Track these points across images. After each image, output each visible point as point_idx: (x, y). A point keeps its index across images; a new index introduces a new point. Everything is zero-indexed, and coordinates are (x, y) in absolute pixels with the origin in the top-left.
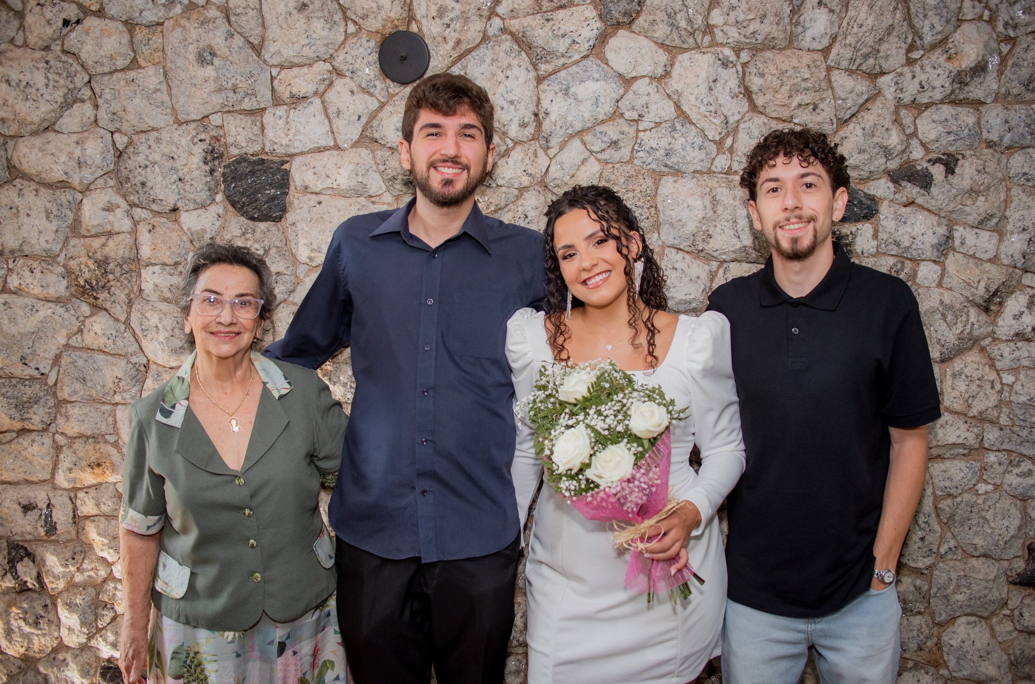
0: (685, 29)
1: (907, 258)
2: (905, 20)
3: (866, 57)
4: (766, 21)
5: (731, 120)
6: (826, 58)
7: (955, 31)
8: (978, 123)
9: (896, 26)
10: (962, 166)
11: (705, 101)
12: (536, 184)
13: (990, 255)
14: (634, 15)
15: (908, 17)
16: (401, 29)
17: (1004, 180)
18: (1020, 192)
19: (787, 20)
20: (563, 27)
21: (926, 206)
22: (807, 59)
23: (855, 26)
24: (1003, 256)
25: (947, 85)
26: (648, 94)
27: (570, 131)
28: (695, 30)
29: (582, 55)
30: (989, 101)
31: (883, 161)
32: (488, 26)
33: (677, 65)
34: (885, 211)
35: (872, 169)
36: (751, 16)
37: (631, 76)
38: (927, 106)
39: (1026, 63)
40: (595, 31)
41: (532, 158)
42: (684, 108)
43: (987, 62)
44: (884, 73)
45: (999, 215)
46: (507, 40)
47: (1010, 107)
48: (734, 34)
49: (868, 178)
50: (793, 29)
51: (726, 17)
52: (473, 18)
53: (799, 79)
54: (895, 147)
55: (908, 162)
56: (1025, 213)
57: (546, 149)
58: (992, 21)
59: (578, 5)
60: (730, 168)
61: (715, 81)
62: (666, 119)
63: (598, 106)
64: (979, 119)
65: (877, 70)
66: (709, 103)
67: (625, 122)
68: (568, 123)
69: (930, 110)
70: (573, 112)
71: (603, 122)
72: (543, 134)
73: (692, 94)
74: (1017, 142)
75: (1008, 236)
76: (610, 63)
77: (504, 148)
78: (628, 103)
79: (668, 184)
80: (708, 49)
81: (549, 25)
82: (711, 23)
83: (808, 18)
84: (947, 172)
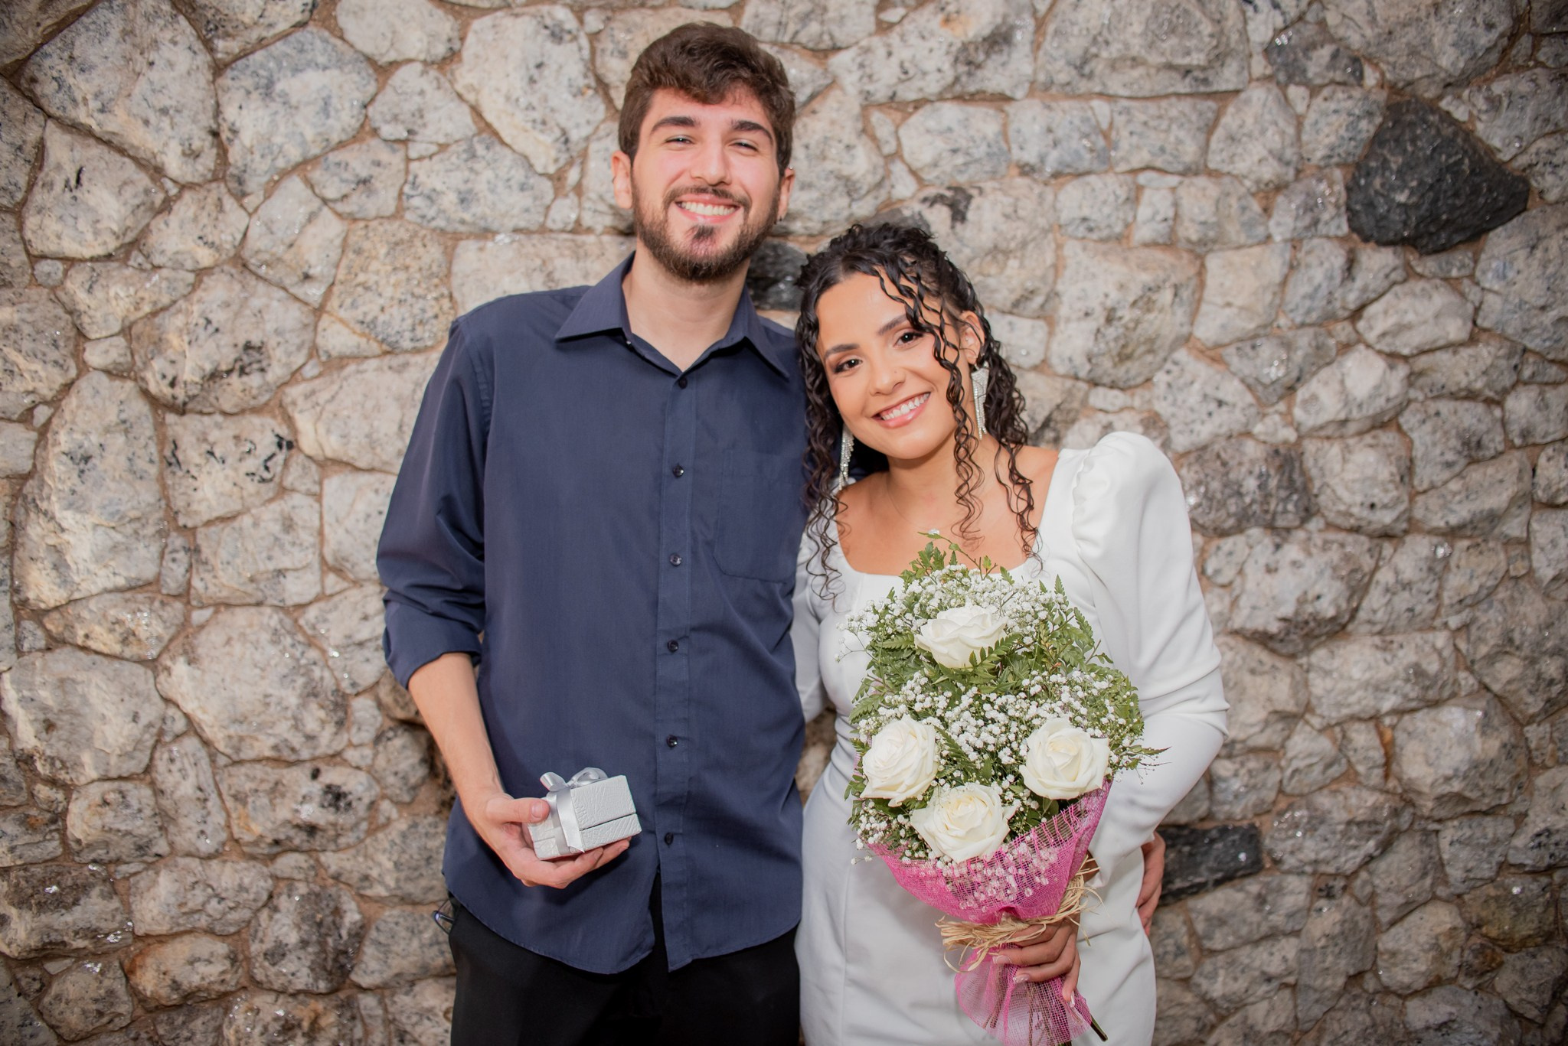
3: (805, 18)
5: (575, 135)
8: (1004, 133)
10: (979, 208)
11: (523, 102)
12: (225, 262)
13: (1036, 358)
17: (1050, 229)
18: (1079, 251)
24: (1055, 360)
25: (946, 67)
26: (422, 93)
27: (281, 163)
29: (293, 22)
30: (1019, 94)
31: (845, 201)
33: (471, 39)
35: (826, 216)
37: (387, 59)
38: (918, 104)
39: (1076, 30)
41: (214, 214)
42: (489, 117)
43: (1012, 28)
44: (839, 49)
45: (1045, 290)
47: (1053, 105)
49: (821, 233)
54: (864, 175)
55: (889, 203)
56: (1087, 285)
57: (240, 196)
60: (578, 222)
61: (539, 66)
62: (457, 136)
63: (328, 116)
64: (1005, 126)
65: (827, 42)
66: (530, 107)
67: (382, 145)
68: (275, 149)
69: (921, 112)
70: (282, 129)
71: (341, 145)
72: (232, 170)
73: (498, 90)
74: (1068, 166)
75: (1062, 326)
76: (348, 36)
77: (159, 198)
78: (385, 109)
79: (468, 255)
80: (526, 9)
84: (954, 219)
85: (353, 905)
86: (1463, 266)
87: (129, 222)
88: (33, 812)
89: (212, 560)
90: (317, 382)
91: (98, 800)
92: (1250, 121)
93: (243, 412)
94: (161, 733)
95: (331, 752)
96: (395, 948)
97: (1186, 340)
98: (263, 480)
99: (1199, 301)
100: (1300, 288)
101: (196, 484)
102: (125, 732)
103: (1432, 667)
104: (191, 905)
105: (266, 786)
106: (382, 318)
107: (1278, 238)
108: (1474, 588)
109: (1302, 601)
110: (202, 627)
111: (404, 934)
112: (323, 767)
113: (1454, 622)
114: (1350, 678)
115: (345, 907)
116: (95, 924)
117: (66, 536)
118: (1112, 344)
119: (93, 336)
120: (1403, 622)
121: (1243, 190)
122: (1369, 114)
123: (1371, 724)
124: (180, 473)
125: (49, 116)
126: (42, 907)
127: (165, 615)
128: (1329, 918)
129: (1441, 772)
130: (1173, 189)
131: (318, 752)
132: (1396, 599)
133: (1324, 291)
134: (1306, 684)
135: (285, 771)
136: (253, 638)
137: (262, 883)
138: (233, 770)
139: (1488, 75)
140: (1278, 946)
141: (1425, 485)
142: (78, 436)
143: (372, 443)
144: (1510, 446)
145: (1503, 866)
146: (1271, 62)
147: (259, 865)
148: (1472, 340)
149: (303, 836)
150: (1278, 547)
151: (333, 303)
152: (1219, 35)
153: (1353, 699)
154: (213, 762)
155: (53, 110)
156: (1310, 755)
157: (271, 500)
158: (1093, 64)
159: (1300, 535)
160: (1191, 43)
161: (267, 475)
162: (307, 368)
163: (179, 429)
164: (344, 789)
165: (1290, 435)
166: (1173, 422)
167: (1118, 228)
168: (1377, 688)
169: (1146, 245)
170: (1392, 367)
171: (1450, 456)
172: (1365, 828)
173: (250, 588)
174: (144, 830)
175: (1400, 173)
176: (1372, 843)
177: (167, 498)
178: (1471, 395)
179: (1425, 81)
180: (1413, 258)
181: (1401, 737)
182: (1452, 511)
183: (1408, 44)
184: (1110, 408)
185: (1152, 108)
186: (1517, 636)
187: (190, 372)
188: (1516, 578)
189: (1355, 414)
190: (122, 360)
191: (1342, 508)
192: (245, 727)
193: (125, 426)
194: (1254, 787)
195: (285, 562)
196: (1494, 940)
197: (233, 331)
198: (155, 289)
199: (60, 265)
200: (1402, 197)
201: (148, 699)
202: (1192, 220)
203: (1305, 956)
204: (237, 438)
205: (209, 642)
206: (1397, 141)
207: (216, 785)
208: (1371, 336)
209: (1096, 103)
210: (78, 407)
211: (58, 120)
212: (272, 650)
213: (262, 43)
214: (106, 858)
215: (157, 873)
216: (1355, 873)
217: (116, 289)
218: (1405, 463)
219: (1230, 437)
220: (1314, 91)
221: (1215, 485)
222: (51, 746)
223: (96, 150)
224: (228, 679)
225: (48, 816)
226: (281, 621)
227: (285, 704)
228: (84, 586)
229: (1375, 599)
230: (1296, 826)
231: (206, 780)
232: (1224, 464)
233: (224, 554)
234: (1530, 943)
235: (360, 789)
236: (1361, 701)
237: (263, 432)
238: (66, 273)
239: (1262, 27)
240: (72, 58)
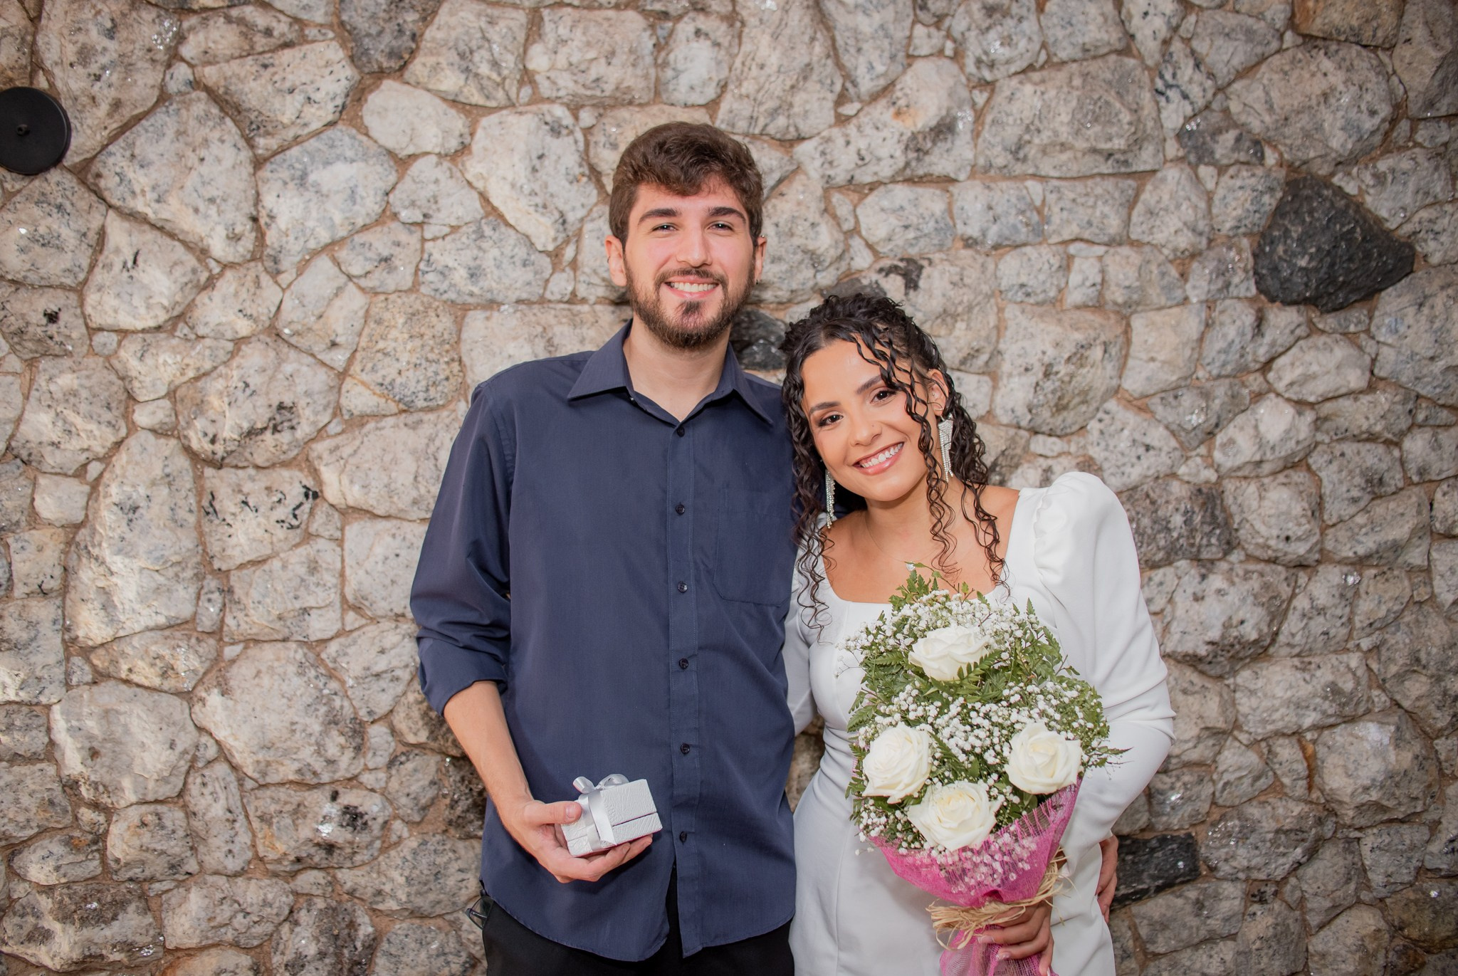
0: (489, 78)
2: (828, 56)
3: (774, 113)
4: (614, 61)
5: (572, 217)
7: (904, 72)
8: (949, 210)
9: (816, 66)
10: (929, 277)
11: (527, 189)
12: (261, 332)
13: (985, 409)
14: (406, 56)
15: (834, 52)
16: (18, 84)
17: (992, 295)
18: (1018, 313)
19: (649, 60)
20: (290, 77)
23: (754, 67)
24: (999, 412)
25: (898, 153)
26: (437, 181)
27: (312, 244)
28: (504, 79)
29: (325, 122)
30: (962, 177)
31: (810, 273)
32: (168, 77)
33: (480, 133)
35: (794, 286)
36: (591, 54)
37: (406, 153)
38: (873, 187)
39: (1011, 120)
40: (344, 83)
41: (252, 290)
42: (495, 202)
43: (955, 119)
44: (804, 139)
45: (989, 349)
46: (199, 99)
47: (993, 185)
48: (567, 84)
49: (790, 301)
50: (660, 74)
51: (553, 56)
52: (140, 64)
54: (827, 249)
55: (849, 273)
56: (1026, 344)
57: (275, 274)
58: (957, 57)
59: (313, 41)
60: (574, 294)
61: (541, 157)
62: (468, 220)
63: (354, 203)
64: (950, 205)
65: (792, 134)
66: (533, 193)
67: (401, 227)
68: (308, 232)
69: (875, 193)
70: (314, 214)
71: (365, 228)
72: (269, 251)
73: (504, 179)
74: (1007, 239)
75: (1005, 380)
76: (372, 133)
77: (204, 276)
78: (404, 196)
79: (476, 324)
80: (529, 108)
81: (267, 74)
82: (531, 66)
83: (680, 57)
84: (907, 287)
85: (367, 919)
86: (1359, 322)
87: (178, 298)
88: (77, 834)
89: (244, 600)
90: (340, 438)
91: (137, 821)
92: (1166, 197)
93: (273, 465)
94: (194, 759)
95: (349, 775)
96: (404, 959)
97: (1116, 391)
98: (292, 527)
99: (1126, 356)
100: (1215, 345)
101: (231, 531)
102: (163, 759)
103: (1348, 685)
104: (219, 919)
105: (289, 808)
106: (399, 380)
107: (1194, 300)
108: (1382, 613)
109: (1227, 626)
110: (233, 661)
111: (413, 945)
112: (341, 790)
113: (1366, 644)
114: (1274, 697)
115: (359, 921)
116: (131, 938)
117: (114, 579)
118: (1050, 396)
119: (141, 399)
120: (1320, 644)
121: (1162, 258)
122: (1271, 190)
123: (1294, 739)
124: (217, 522)
125: (110, 206)
126: (84, 921)
127: (201, 650)
128: (1262, 923)
129: (1359, 782)
130: (1100, 258)
131: (337, 776)
132: (1312, 623)
133: (1237, 346)
134: (1234, 703)
135: (306, 794)
136: (280, 670)
137: (284, 899)
138: (260, 793)
139: (1373, 154)
140: (1217, 949)
141: (1334, 520)
142: (128, 489)
143: (390, 492)
144: (1409, 483)
145: (1421, 871)
146: (1182, 145)
147: (281, 882)
148: (1371, 388)
149: (322, 854)
150: (1204, 577)
151: (356, 368)
152: (1137, 122)
153: (1276, 716)
154: (241, 784)
155: (114, 201)
156: (1240, 768)
157: (297, 546)
158: (1026, 149)
159: (1224, 566)
160: (1114, 130)
161: (295, 523)
162: (332, 425)
163: (216, 482)
164: (361, 809)
165: (1211, 475)
166: (1106, 466)
167: (1052, 293)
168: (1298, 706)
169: (1078, 308)
170: (1300, 413)
171: (1355, 493)
172: (1293, 836)
173: (278, 625)
174: (177, 850)
175: (1300, 241)
176: (1299, 850)
177: (204, 544)
178: (1372, 438)
179: (1319, 161)
180: (1314, 315)
181: (1322, 751)
182: (1359, 542)
183: (1302, 129)
184: (1049, 454)
185: (1080, 187)
186: (1423, 656)
187: (229, 430)
188: (1420, 603)
189: (1269, 456)
190: (167, 420)
191: (1261, 541)
192: (272, 752)
193: (169, 480)
194: (1190, 799)
195: (310, 601)
196: (1415, 942)
197: (267, 394)
198: (199, 358)
199: (114, 338)
200: (1303, 262)
201: (183, 728)
202: (1118, 285)
203: (1241, 958)
204: (268, 489)
205: (240, 674)
206: (1296, 212)
207: (244, 807)
208: (1280, 386)
209: (1030, 183)
210: (128, 462)
211: (118, 210)
212: (297, 681)
213: (297, 140)
214: (141, 876)
215: (188, 890)
216: (1285, 879)
217: (165, 357)
218: (1315, 499)
219: (1157, 478)
220: (1222, 170)
221: (1146, 521)
222: (96, 771)
223: (151, 235)
224: (258, 709)
225: (90, 837)
226: (305, 655)
227: (309, 731)
228: (128, 624)
229: (1292, 624)
230: (1229, 835)
231: (235, 803)
232: (1153, 503)
233: (255, 594)
234: (1449, 944)
235: (375, 809)
236: (1284, 718)
237: (292, 484)
238: (119, 343)
239: (1174, 115)
240: (133, 156)
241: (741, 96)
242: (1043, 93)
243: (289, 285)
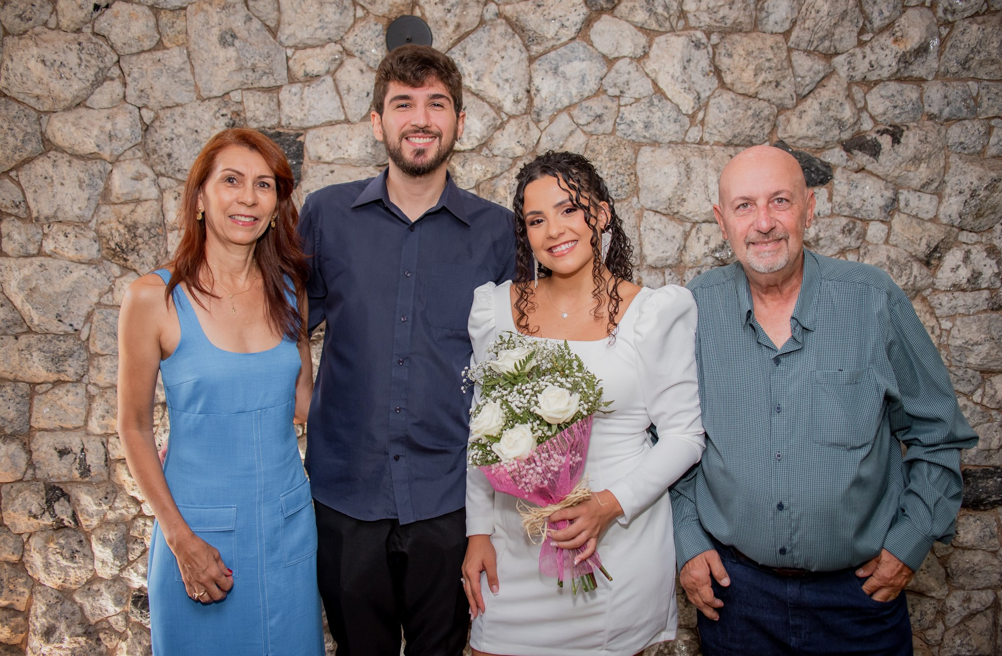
0: (662, 15)
1: (858, 219)
3: (822, 39)
4: (734, 7)
5: (703, 96)
6: (787, 41)
7: (900, 16)
8: (921, 97)
9: (849, 12)
10: (907, 136)
11: (680, 79)
12: (528, 154)
13: (931, 215)
14: (616, 2)
15: (860, 3)
16: (405, 13)
17: (943, 148)
18: (957, 159)
19: (752, 6)
20: (553, 13)
21: (874, 172)
22: (770, 41)
23: (813, 11)
24: (941, 216)
25: (894, 64)
26: (629, 73)
27: (559, 106)
28: (671, 15)
29: (570, 37)
30: (930, 78)
31: (837, 132)
32: (485, 11)
33: (654, 46)
34: (838, 175)
35: (828, 139)
36: (721, 3)
37: (613, 56)
38: (876, 83)
40: (582, 16)
41: (525, 131)
42: (661, 85)
43: (929, 44)
44: (839, 54)
45: (938, 180)
46: (502, 24)
47: (948, 84)
48: (705, 19)
49: (824, 148)
50: (758, 14)
51: (699, 3)
52: (471, 4)
53: (763, 59)
54: (848, 119)
55: (859, 132)
56: (961, 177)
58: (933, 7)
60: (702, 139)
62: (645, 95)
63: (584, 84)
64: (922, 94)
65: (832, 51)
66: (684, 81)
67: (608, 98)
68: (557, 99)
69: (878, 86)
70: (562, 89)
71: (589, 98)
72: (535, 109)
73: (668, 73)
74: (955, 115)
75: (947, 198)
76: (595, 45)
77: (499, 122)
78: (610, 81)
79: (646, 154)
80: (683, 32)
81: (540, 10)
82: (685, 8)
83: (771, 5)
84: (893, 142)
87: (485, 133)
118: (973, 208)
158: (971, 63)
167: (979, 149)
169: (994, 157)
184: (969, 242)
198: (494, 167)
209: (970, 83)
213: (554, 48)
217: (476, 166)
240: (465, 54)
241: (804, 28)
242: (983, 30)
243: (545, 128)
